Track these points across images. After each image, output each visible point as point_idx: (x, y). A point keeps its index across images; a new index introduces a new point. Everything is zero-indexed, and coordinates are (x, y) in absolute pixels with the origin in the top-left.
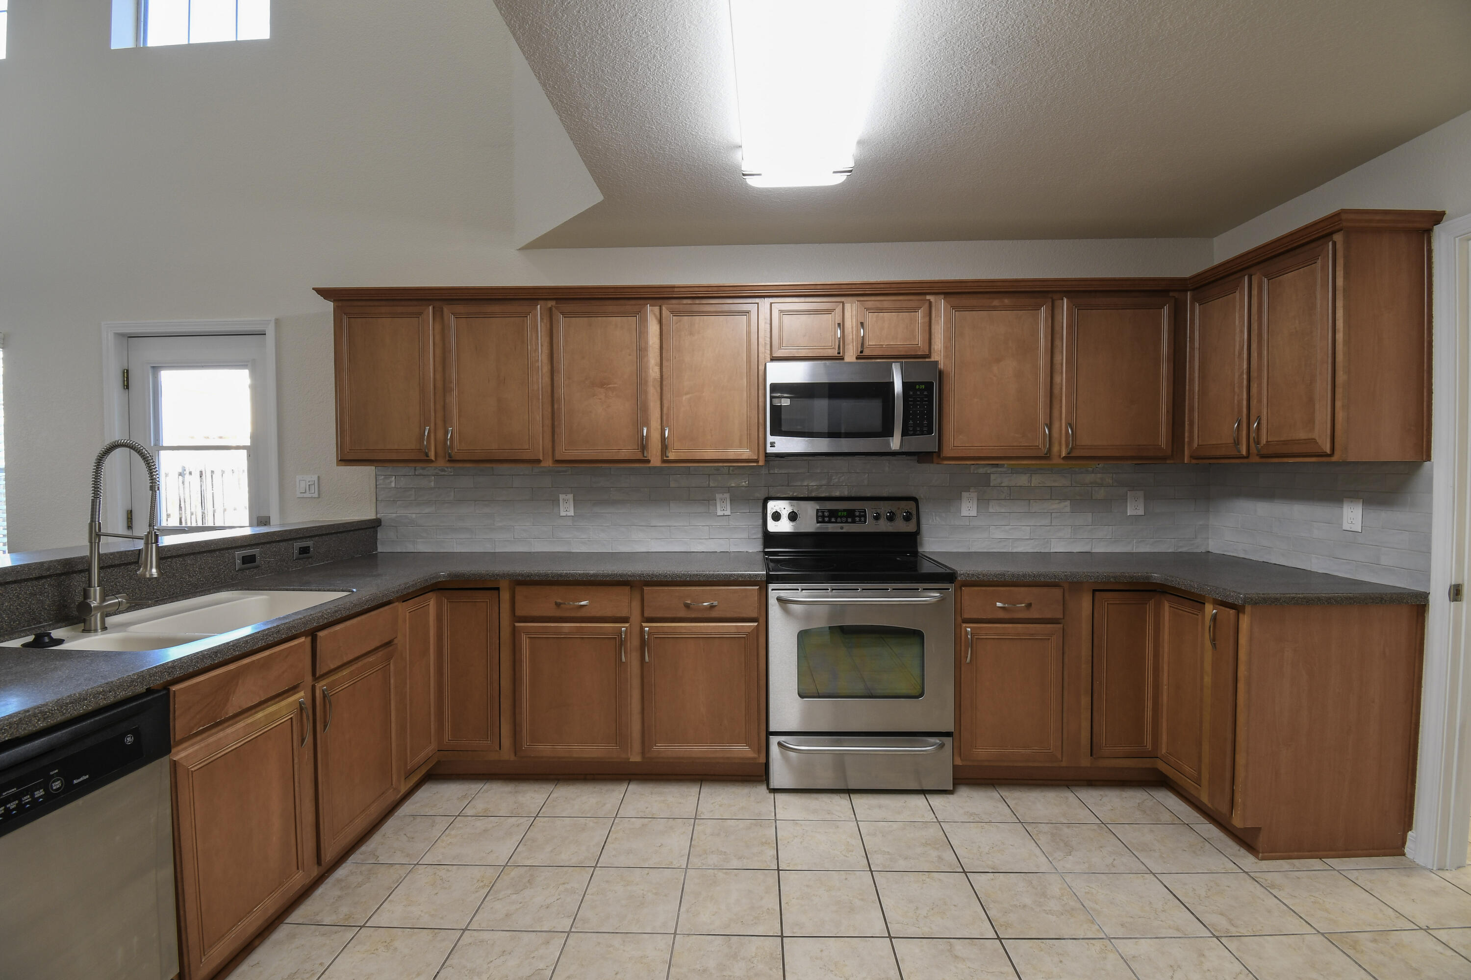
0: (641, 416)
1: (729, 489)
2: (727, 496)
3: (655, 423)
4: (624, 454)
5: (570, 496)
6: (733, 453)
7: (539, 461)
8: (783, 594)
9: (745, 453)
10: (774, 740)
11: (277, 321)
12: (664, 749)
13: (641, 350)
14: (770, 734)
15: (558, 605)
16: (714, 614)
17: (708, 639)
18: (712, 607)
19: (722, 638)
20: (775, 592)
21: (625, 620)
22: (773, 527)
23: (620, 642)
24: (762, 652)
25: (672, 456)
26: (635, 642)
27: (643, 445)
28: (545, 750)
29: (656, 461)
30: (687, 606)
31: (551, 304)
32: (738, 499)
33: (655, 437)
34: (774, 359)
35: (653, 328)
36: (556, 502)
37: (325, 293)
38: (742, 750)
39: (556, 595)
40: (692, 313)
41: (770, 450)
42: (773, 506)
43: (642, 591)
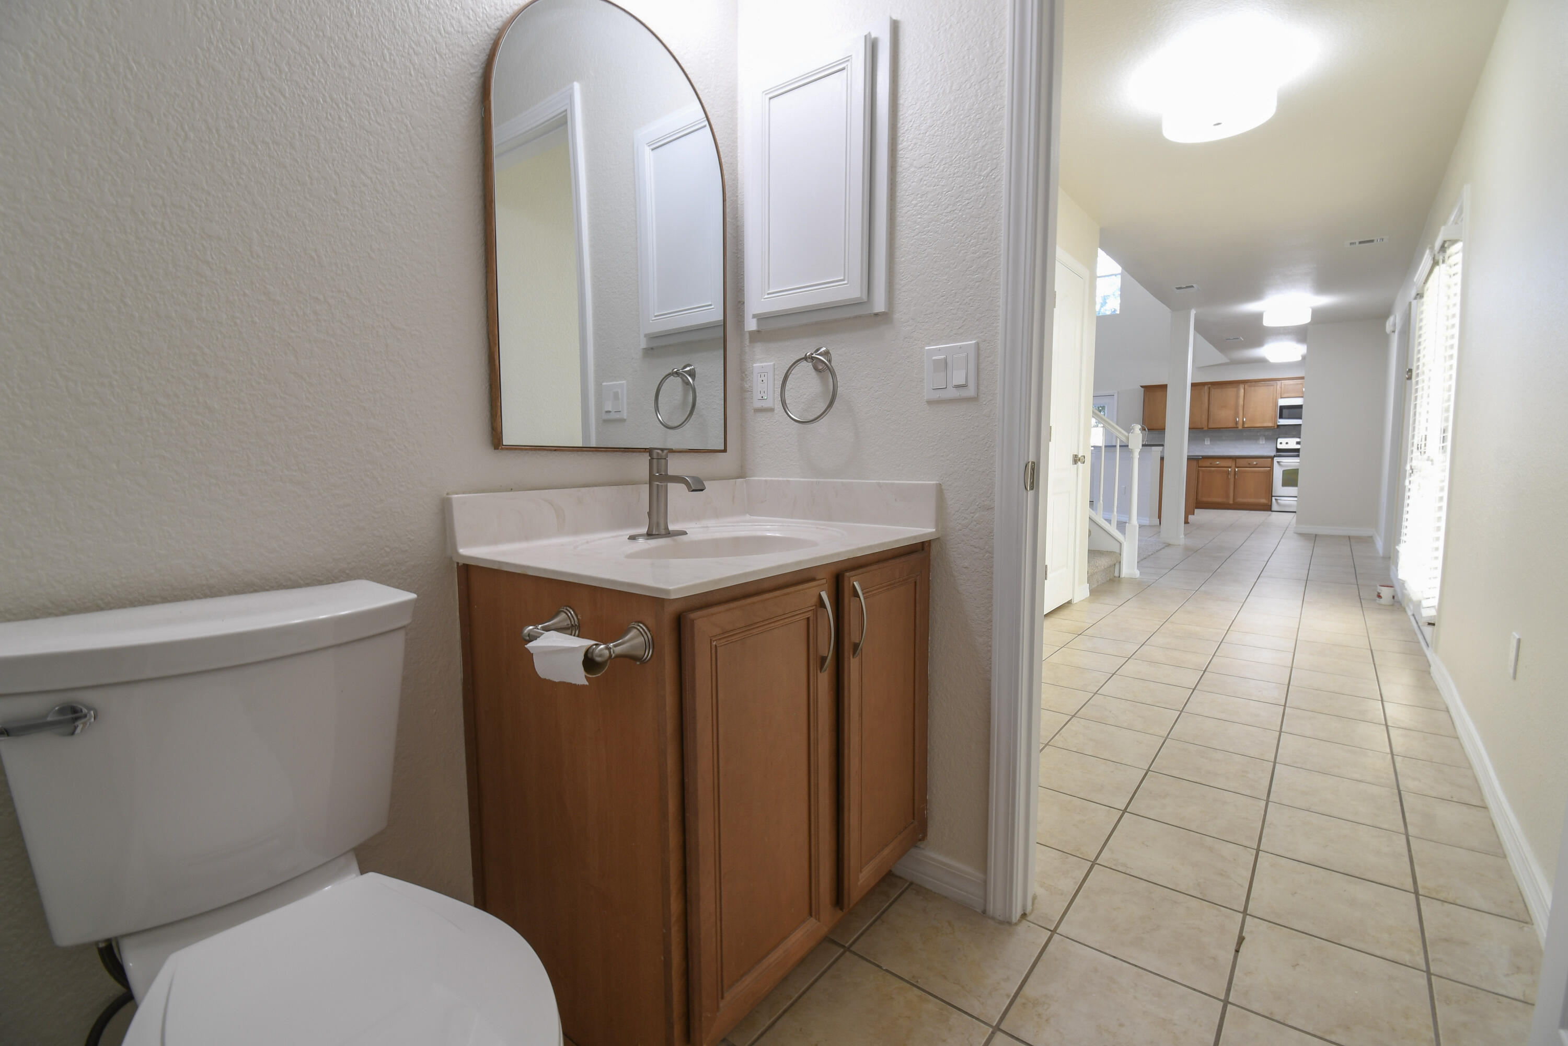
0: (1237, 415)
1: (1264, 436)
2: (1264, 438)
3: (1241, 416)
4: (1231, 425)
5: (1209, 439)
6: (1265, 425)
7: (1203, 428)
8: (1278, 460)
9: (1270, 424)
10: (1273, 498)
11: (1118, 392)
12: (1240, 500)
13: (1237, 397)
14: (1272, 496)
15: (1211, 463)
16: (1257, 466)
17: (1255, 472)
18: (1257, 464)
19: (1259, 472)
20: (1276, 460)
21: (1230, 467)
22: (1279, 446)
23: (1228, 473)
24: (1271, 476)
25: (1246, 426)
26: (1233, 473)
27: (1237, 423)
28: (1205, 499)
29: (1240, 427)
30: (1249, 464)
31: (1210, 386)
32: (1268, 438)
33: (1241, 421)
34: (1281, 398)
35: (1242, 391)
36: (1204, 441)
37: (1142, 387)
38: (1263, 501)
39: (1210, 461)
40: (1255, 386)
41: (1279, 424)
42: (1280, 440)
43: (1236, 461)
